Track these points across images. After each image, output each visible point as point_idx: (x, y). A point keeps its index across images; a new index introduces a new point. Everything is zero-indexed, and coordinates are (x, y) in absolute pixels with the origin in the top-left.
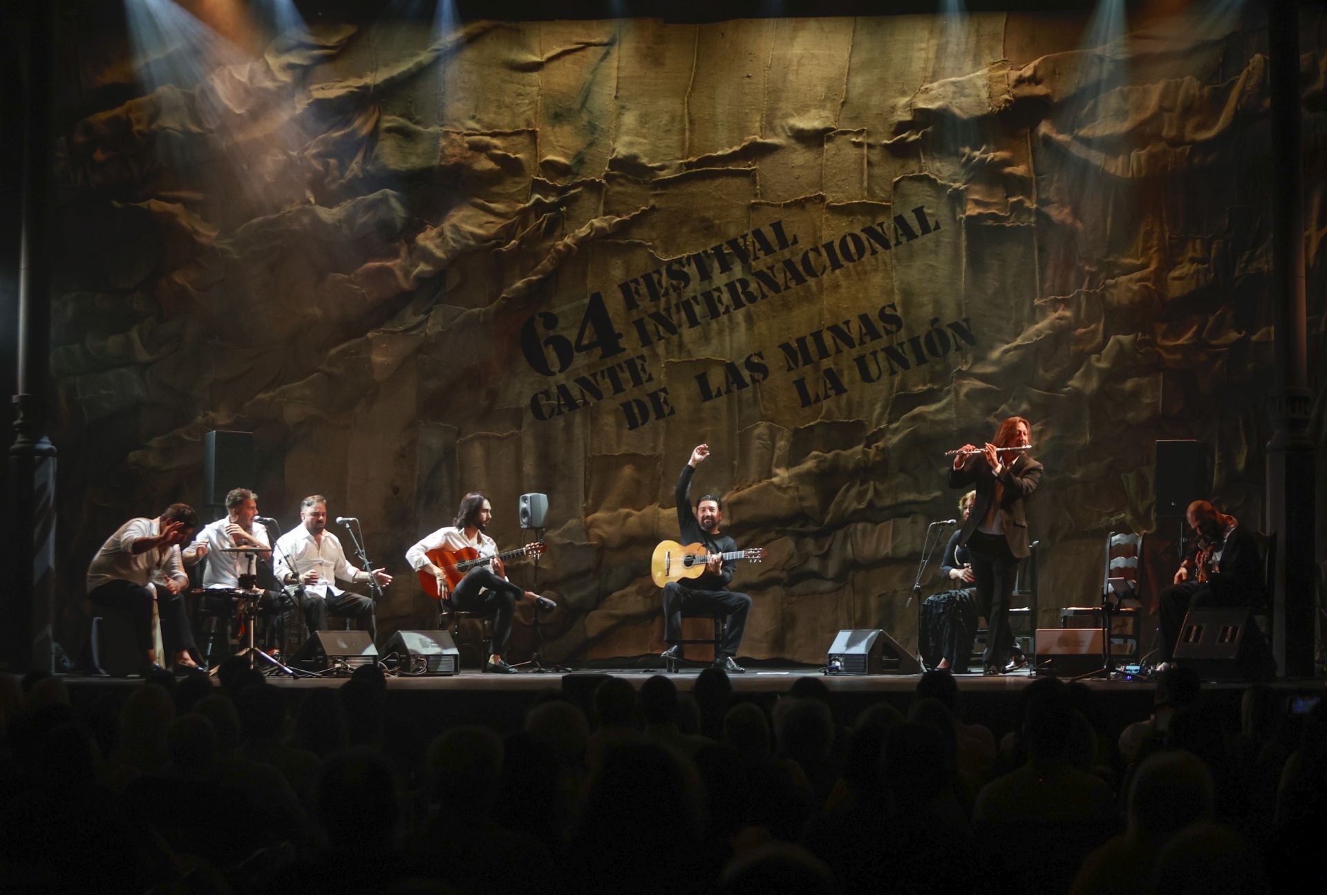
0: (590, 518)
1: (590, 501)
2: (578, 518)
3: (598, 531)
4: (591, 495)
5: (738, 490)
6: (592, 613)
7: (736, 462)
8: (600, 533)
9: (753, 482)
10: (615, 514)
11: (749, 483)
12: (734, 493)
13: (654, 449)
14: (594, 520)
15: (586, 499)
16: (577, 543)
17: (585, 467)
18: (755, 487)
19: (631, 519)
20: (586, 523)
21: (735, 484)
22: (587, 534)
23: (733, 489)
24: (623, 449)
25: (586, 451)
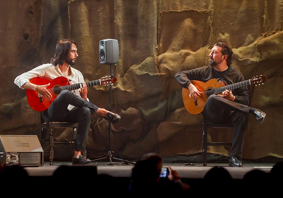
0: (160, 57)
1: (161, 45)
2: (153, 56)
3: (165, 66)
4: (161, 40)
5: (265, 36)
6: (162, 124)
7: (264, 16)
8: (167, 67)
9: (277, 31)
10: (178, 53)
11: (274, 32)
12: (262, 38)
13: (206, 7)
14: (164, 58)
15: (158, 43)
16: (151, 74)
17: (158, 20)
18: (277, 33)
19: (189, 57)
20: (157, 59)
21: (264, 32)
22: (158, 67)
23: (262, 36)
24: (185, 8)
25: (158, 9)
